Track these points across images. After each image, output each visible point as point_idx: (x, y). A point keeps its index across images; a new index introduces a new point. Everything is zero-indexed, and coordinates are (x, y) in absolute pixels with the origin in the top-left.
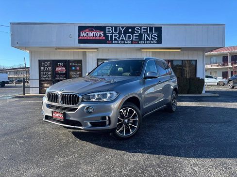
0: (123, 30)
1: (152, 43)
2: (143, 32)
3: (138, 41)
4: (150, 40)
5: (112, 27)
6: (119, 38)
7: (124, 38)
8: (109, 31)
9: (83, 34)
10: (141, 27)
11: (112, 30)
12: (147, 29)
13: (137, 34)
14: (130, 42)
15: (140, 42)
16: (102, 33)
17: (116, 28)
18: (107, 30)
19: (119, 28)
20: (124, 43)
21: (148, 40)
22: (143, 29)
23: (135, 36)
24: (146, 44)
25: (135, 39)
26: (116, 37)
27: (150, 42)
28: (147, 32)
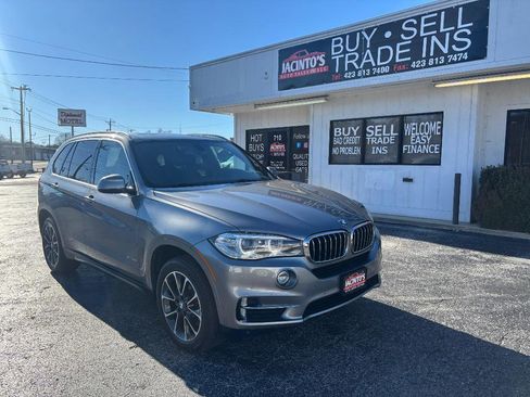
0: (368, 39)
1: (453, 62)
2: (426, 30)
3: (410, 62)
4: (445, 51)
5: (344, 36)
6: (359, 62)
7: (372, 60)
8: (337, 49)
9: (287, 67)
10: (418, 18)
11: (344, 44)
12: (437, 19)
13: (408, 41)
14: (386, 69)
15: (413, 66)
16: (321, 58)
17: (353, 35)
18: (333, 46)
19: (361, 36)
20: (371, 75)
21: (438, 52)
22: (427, 21)
23: (402, 48)
24: (434, 65)
25: (401, 56)
26: (353, 62)
27: (446, 59)
28: (437, 27)
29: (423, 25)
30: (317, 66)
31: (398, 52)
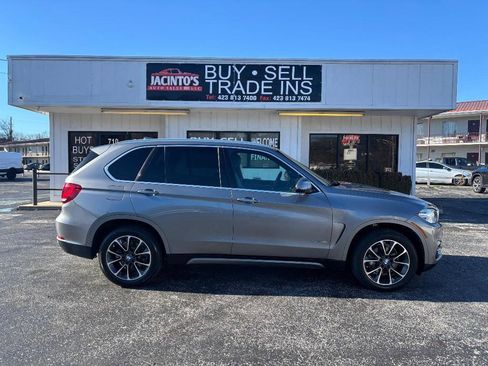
0: (239, 73)
1: (301, 101)
2: (283, 76)
3: (272, 96)
4: (296, 93)
5: (217, 66)
6: (231, 89)
7: (242, 89)
8: (210, 75)
9: (156, 80)
10: (277, 66)
11: (217, 71)
12: (290, 70)
13: (270, 80)
14: (255, 98)
15: (274, 98)
16: (195, 79)
17: (225, 67)
18: (207, 72)
19: (232, 69)
20: (242, 100)
21: (291, 93)
22: (283, 70)
23: (265, 84)
24: (289, 101)
25: (265, 90)
26: (226, 87)
27: (297, 99)
28: (290, 76)
29: (280, 73)
30: (191, 85)
31: (263, 87)
